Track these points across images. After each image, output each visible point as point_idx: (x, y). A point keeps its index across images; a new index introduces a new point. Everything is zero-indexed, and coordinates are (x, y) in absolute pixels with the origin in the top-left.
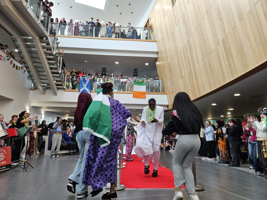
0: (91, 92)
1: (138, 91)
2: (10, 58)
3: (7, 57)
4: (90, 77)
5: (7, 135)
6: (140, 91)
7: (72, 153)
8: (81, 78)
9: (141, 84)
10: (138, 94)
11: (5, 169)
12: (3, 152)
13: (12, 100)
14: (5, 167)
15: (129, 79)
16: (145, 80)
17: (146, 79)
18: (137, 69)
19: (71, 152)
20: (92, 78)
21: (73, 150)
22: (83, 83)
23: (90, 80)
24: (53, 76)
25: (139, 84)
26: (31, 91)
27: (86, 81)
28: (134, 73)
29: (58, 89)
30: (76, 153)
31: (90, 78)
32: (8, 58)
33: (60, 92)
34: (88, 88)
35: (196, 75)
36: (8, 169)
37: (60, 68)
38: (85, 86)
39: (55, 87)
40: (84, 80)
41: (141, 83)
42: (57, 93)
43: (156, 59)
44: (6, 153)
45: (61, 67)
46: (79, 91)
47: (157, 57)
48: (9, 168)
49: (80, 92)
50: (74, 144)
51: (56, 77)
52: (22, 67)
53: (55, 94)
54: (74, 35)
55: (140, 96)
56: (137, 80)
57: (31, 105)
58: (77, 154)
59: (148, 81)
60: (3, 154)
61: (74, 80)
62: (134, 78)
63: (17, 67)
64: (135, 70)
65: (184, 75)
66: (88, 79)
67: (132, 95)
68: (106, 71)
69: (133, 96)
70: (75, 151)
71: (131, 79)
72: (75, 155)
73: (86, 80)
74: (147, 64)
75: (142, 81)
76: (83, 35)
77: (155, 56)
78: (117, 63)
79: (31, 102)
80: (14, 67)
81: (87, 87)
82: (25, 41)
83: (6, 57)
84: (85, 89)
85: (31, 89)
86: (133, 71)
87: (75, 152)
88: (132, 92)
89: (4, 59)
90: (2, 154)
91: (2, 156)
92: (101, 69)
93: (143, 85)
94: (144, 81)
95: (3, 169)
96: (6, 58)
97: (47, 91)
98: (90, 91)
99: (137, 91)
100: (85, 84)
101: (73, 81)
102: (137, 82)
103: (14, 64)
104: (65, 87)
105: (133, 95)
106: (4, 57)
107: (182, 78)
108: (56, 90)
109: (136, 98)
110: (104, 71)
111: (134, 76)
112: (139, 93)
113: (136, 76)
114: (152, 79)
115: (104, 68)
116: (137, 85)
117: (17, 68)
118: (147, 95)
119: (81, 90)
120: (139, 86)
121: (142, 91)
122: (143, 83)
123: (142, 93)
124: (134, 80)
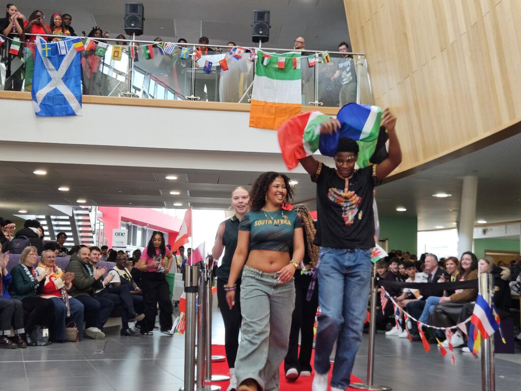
0: (81, 102)
1: (270, 100)
4: (78, 41)
6: (276, 101)
7: (10, 338)
8: (43, 46)
9: (282, 75)
10: (271, 114)
15: (236, 53)
16: (298, 59)
17: (303, 54)
18: (269, 13)
19: (6, 336)
20: (86, 47)
21: (15, 327)
22: (49, 64)
23: (80, 52)
25: (273, 73)
27: (64, 55)
28: (257, 31)
30: (26, 341)
31: (80, 44)
35: (499, 40)
38: (56, 74)
40: (55, 50)
41: (283, 70)
46: (34, 98)
49: (40, 102)
50: (15, 304)
55: (279, 119)
56: (266, 59)
58: (29, 345)
59: (312, 60)
61: (14, 51)
62: (257, 50)
64: (261, 15)
65: (451, 38)
66: (69, 48)
68: (143, 19)
69: (251, 122)
70: (22, 331)
71: (242, 51)
72: (20, 346)
73: (63, 52)
75: (286, 64)
81: (66, 79)
84: (56, 90)
86: (250, 21)
87: (23, 336)
88: (247, 106)
92: (122, 11)
93: (292, 79)
94: (295, 64)
98: (77, 97)
99: (266, 103)
100: (57, 66)
101: (10, 54)
102: (265, 63)
105: (251, 117)
107: (445, 52)
109: (264, 128)
110: (133, 19)
111: (256, 40)
112: (273, 111)
113: (265, 40)
114: (325, 53)
115: (134, 8)
116: (265, 78)
119: (42, 93)
120: (275, 80)
121: (285, 102)
122: (292, 70)
123: (285, 109)
124: (256, 57)
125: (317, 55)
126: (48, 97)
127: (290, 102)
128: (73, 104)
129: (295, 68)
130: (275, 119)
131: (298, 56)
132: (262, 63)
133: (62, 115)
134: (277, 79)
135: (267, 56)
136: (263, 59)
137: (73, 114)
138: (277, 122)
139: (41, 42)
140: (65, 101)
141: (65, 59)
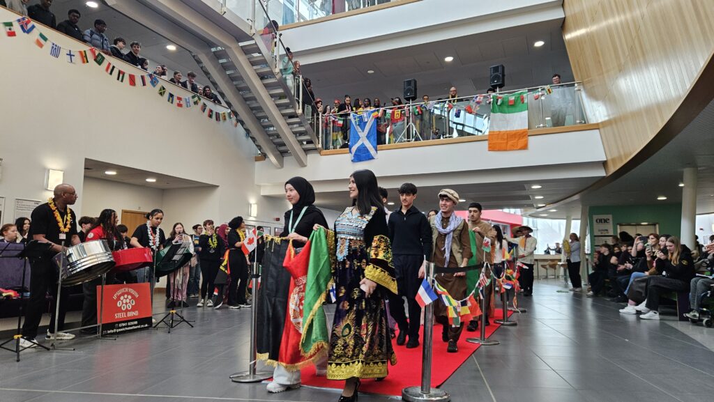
0: (376, 150)
1: (504, 130)
2: (200, 99)
3: (193, 97)
4: (374, 111)
5: (111, 262)
6: (508, 130)
8: (355, 119)
9: (513, 109)
10: (504, 139)
11: (135, 325)
12: (128, 293)
13: (215, 187)
14: (136, 323)
15: (478, 100)
16: (525, 95)
17: (529, 91)
18: (503, 66)
22: (359, 129)
24: (289, 124)
25: (506, 109)
26: (257, 163)
27: (367, 122)
29: (306, 151)
31: (376, 113)
32: (196, 99)
33: (312, 158)
34: (370, 141)
36: (143, 326)
37: (299, 103)
38: (363, 135)
39: (297, 148)
40: (361, 120)
41: (513, 106)
42: (304, 162)
43: (562, 25)
44: (137, 296)
45: (301, 100)
46: (350, 152)
47: (564, 16)
48: (146, 325)
49: (353, 153)
51: (298, 125)
52: (229, 114)
53: (302, 165)
54: (333, 12)
55: (510, 143)
56: (500, 100)
57: (262, 194)
59: (536, 94)
60: (130, 297)
61: (340, 124)
63: (217, 114)
64: (496, 70)
66: (370, 117)
67: (486, 143)
68: (416, 89)
69: (489, 147)
71: (482, 98)
73: (366, 120)
74: (539, 44)
75: (515, 101)
76: (355, 7)
77: (557, 14)
78: (449, 59)
79: (260, 186)
80: (210, 116)
81: (368, 137)
82: (218, 56)
83: (191, 99)
84: (362, 144)
85: (257, 159)
86: (488, 73)
89: (187, 103)
90: (127, 298)
91: (128, 301)
93: (522, 111)
94: (522, 100)
95: (131, 326)
96: (192, 101)
97: (286, 159)
98: (374, 147)
99: (500, 132)
100: (363, 130)
102: (499, 103)
103: (211, 111)
104: (320, 146)
105: (489, 144)
106: (186, 99)
108: (301, 154)
109: (499, 150)
110: (409, 90)
112: (506, 137)
113: (502, 86)
114: (547, 87)
115: (409, 83)
116: (499, 113)
117: (218, 118)
118: (530, 138)
119: (354, 149)
120: (507, 115)
121: (515, 129)
122: (521, 105)
123: (515, 134)
124: (492, 100)
125: (540, 90)
126: (359, 150)
127: (519, 128)
128: (372, 152)
129: (523, 103)
130: (507, 143)
131: (525, 93)
132: (497, 103)
133: (366, 160)
134: (509, 113)
135: (500, 98)
136: (497, 100)
137: (373, 158)
138: (509, 144)
139: (354, 116)
140: (368, 151)
141: (368, 124)
